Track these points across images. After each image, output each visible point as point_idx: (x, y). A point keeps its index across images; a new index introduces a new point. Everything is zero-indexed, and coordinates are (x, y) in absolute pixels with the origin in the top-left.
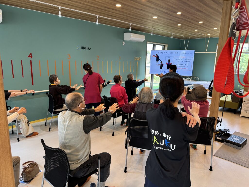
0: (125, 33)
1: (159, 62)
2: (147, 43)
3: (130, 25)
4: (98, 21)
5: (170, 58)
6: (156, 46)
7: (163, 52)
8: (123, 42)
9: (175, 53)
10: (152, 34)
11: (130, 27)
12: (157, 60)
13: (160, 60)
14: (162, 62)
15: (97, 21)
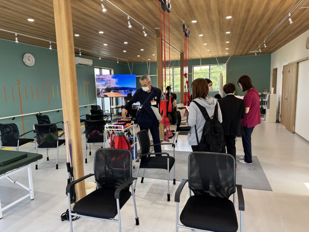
2: (94, 68)
3: (80, 50)
10: (100, 59)
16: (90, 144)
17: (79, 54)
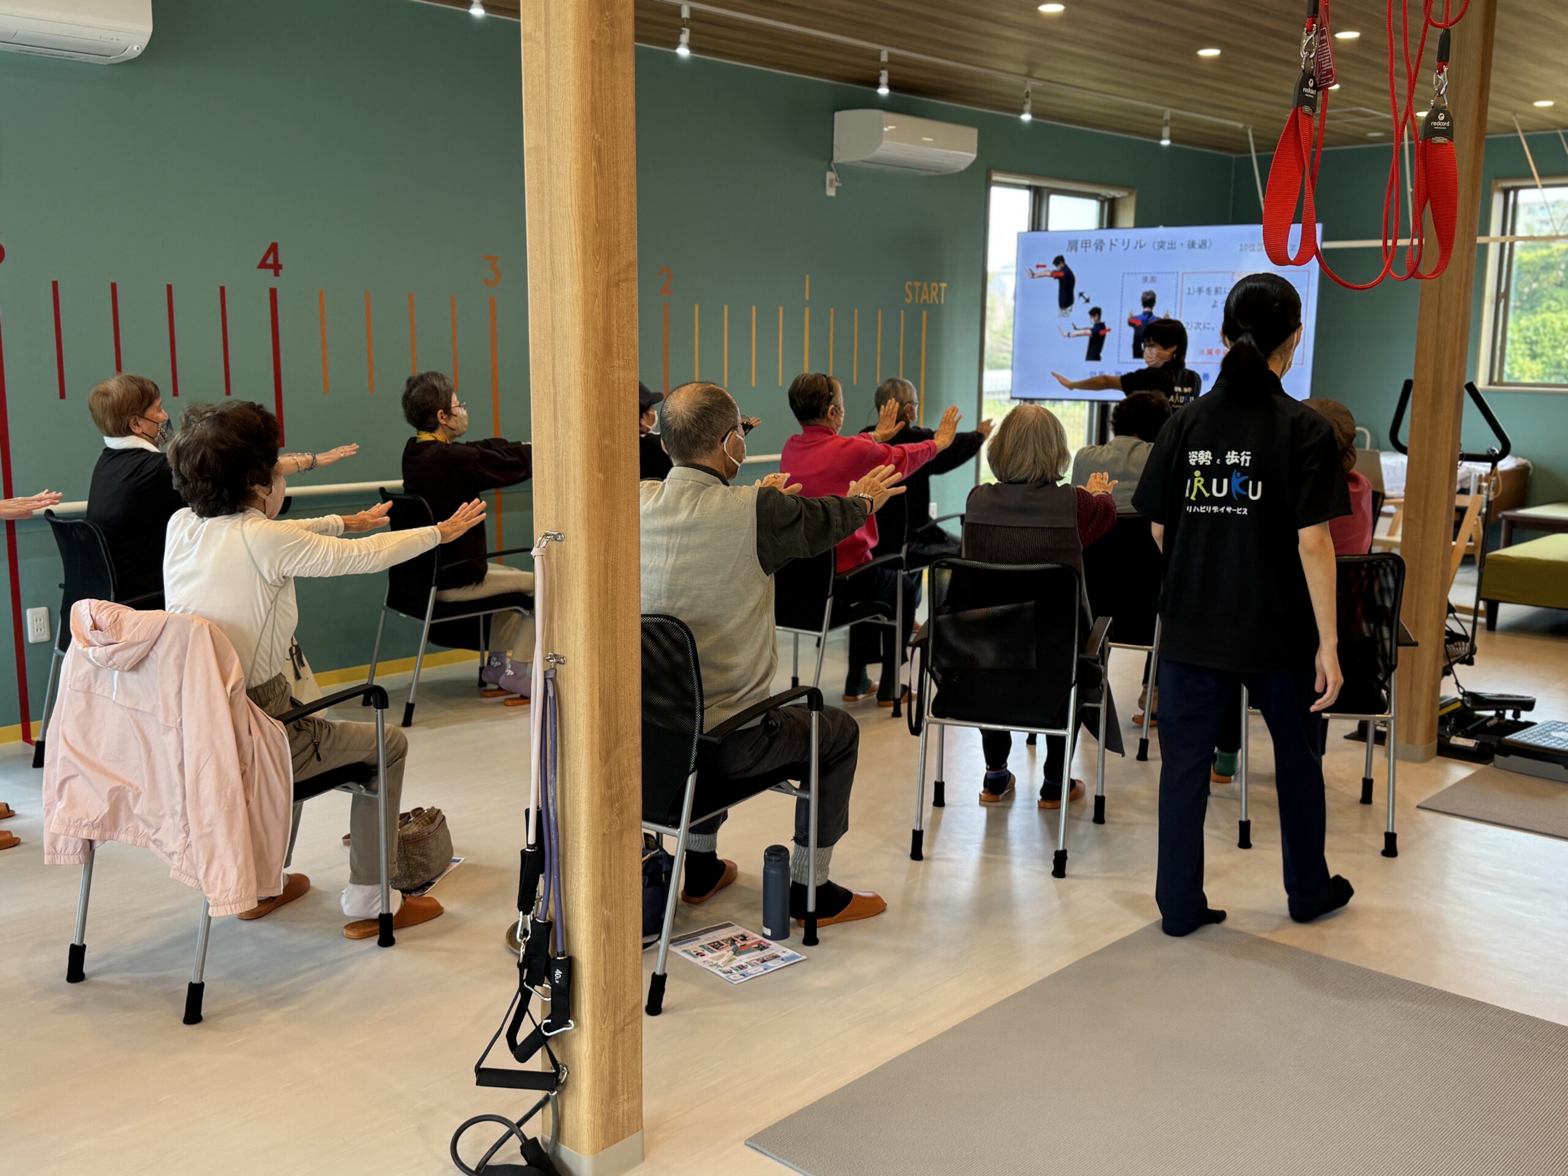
0: (837, 114)
1: (1080, 314)
2: (988, 184)
3: (884, 58)
4: (691, 38)
5: (1153, 280)
6: (1055, 201)
7: (1107, 242)
8: (830, 176)
9: (1192, 245)
10: (1026, 117)
11: (880, 75)
12: (1066, 299)
13: (1087, 301)
14: (1096, 312)
15: (685, 38)
16: (796, 635)
17: (877, 85)
